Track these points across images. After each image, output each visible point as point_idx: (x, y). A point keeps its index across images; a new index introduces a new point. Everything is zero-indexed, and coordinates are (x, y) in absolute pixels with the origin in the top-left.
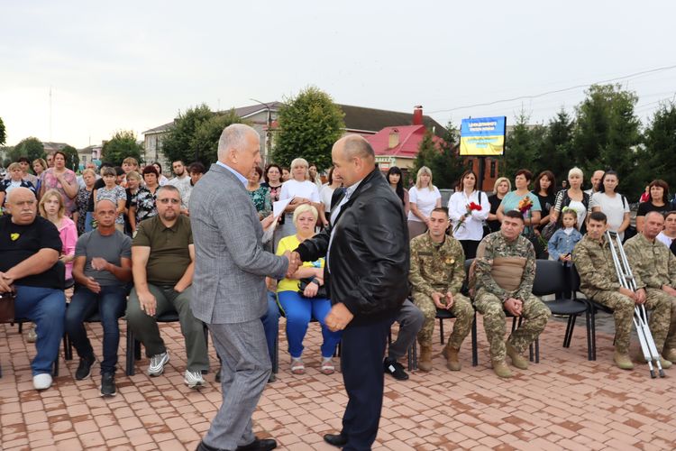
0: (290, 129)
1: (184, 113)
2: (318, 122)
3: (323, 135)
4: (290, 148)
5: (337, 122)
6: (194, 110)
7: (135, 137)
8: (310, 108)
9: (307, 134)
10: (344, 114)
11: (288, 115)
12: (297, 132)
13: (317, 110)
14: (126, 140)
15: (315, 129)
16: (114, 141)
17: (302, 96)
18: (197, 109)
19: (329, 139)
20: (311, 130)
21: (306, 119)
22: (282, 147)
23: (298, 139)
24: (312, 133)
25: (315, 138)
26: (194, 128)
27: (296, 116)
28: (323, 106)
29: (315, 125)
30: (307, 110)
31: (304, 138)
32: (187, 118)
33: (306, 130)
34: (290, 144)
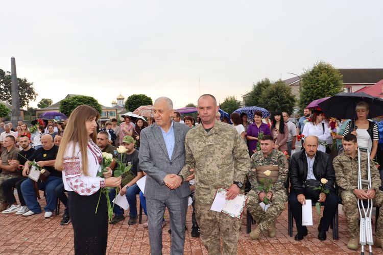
0: (308, 88)
1: (256, 84)
2: (324, 82)
3: (329, 90)
4: (308, 99)
5: (337, 81)
6: (261, 82)
7: (235, 99)
8: (319, 74)
9: (319, 90)
10: (342, 76)
11: (306, 80)
12: (312, 89)
13: (324, 75)
14: (231, 102)
15: (323, 87)
16: (225, 102)
17: (315, 67)
18: (262, 81)
19: (332, 92)
20: (320, 88)
21: (317, 81)
22: (304, 99)
23: (312, 93)
24: (321, 89)
25: (324, 92)
26: (261, 92)
27: (311, 80)
28: (327, 72)
29: (323, 84)
30: (318, 76)
31: (316, 93)
32: (257, 87)
33: (317, 87)
34: (308, 97)
